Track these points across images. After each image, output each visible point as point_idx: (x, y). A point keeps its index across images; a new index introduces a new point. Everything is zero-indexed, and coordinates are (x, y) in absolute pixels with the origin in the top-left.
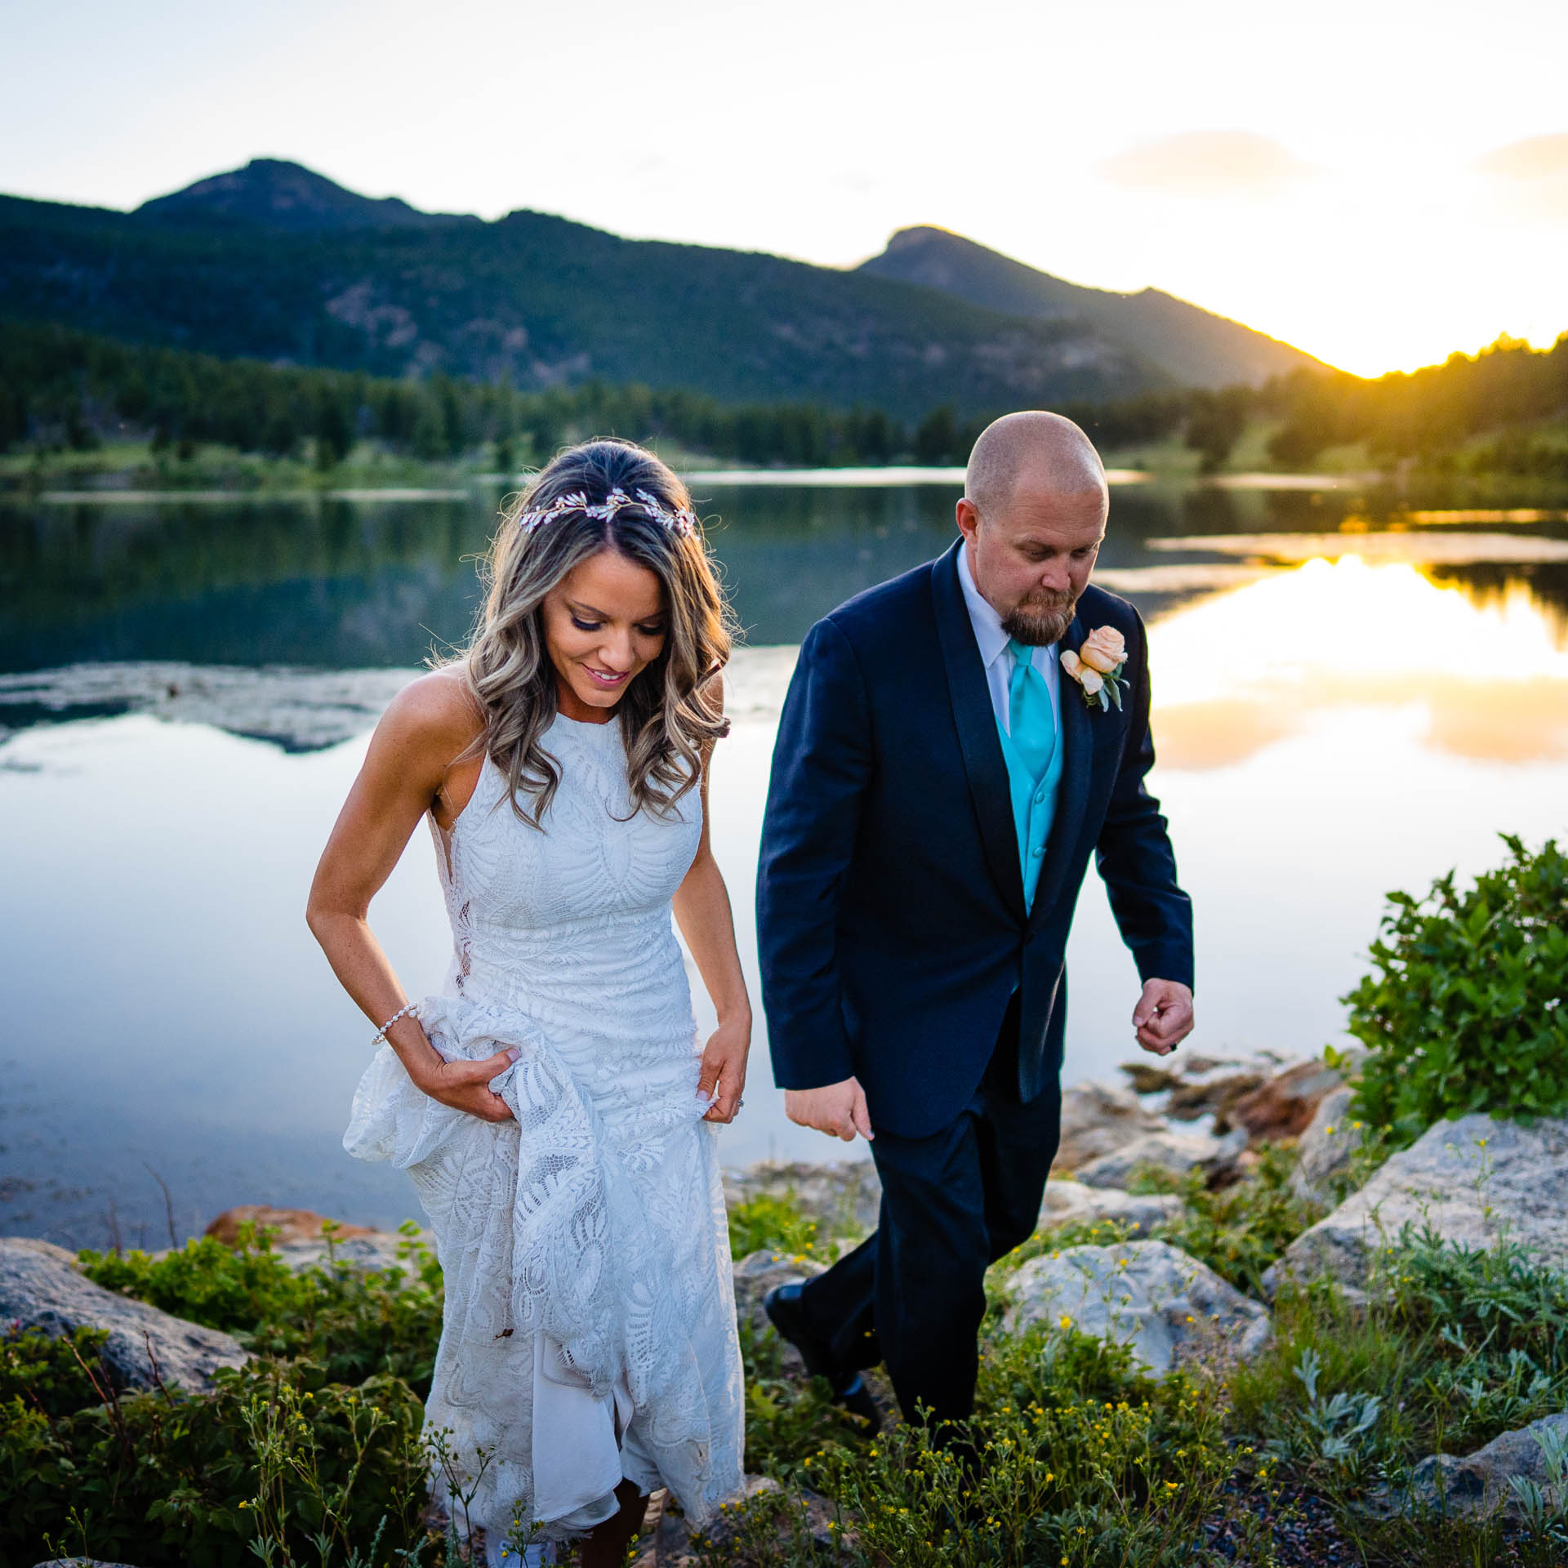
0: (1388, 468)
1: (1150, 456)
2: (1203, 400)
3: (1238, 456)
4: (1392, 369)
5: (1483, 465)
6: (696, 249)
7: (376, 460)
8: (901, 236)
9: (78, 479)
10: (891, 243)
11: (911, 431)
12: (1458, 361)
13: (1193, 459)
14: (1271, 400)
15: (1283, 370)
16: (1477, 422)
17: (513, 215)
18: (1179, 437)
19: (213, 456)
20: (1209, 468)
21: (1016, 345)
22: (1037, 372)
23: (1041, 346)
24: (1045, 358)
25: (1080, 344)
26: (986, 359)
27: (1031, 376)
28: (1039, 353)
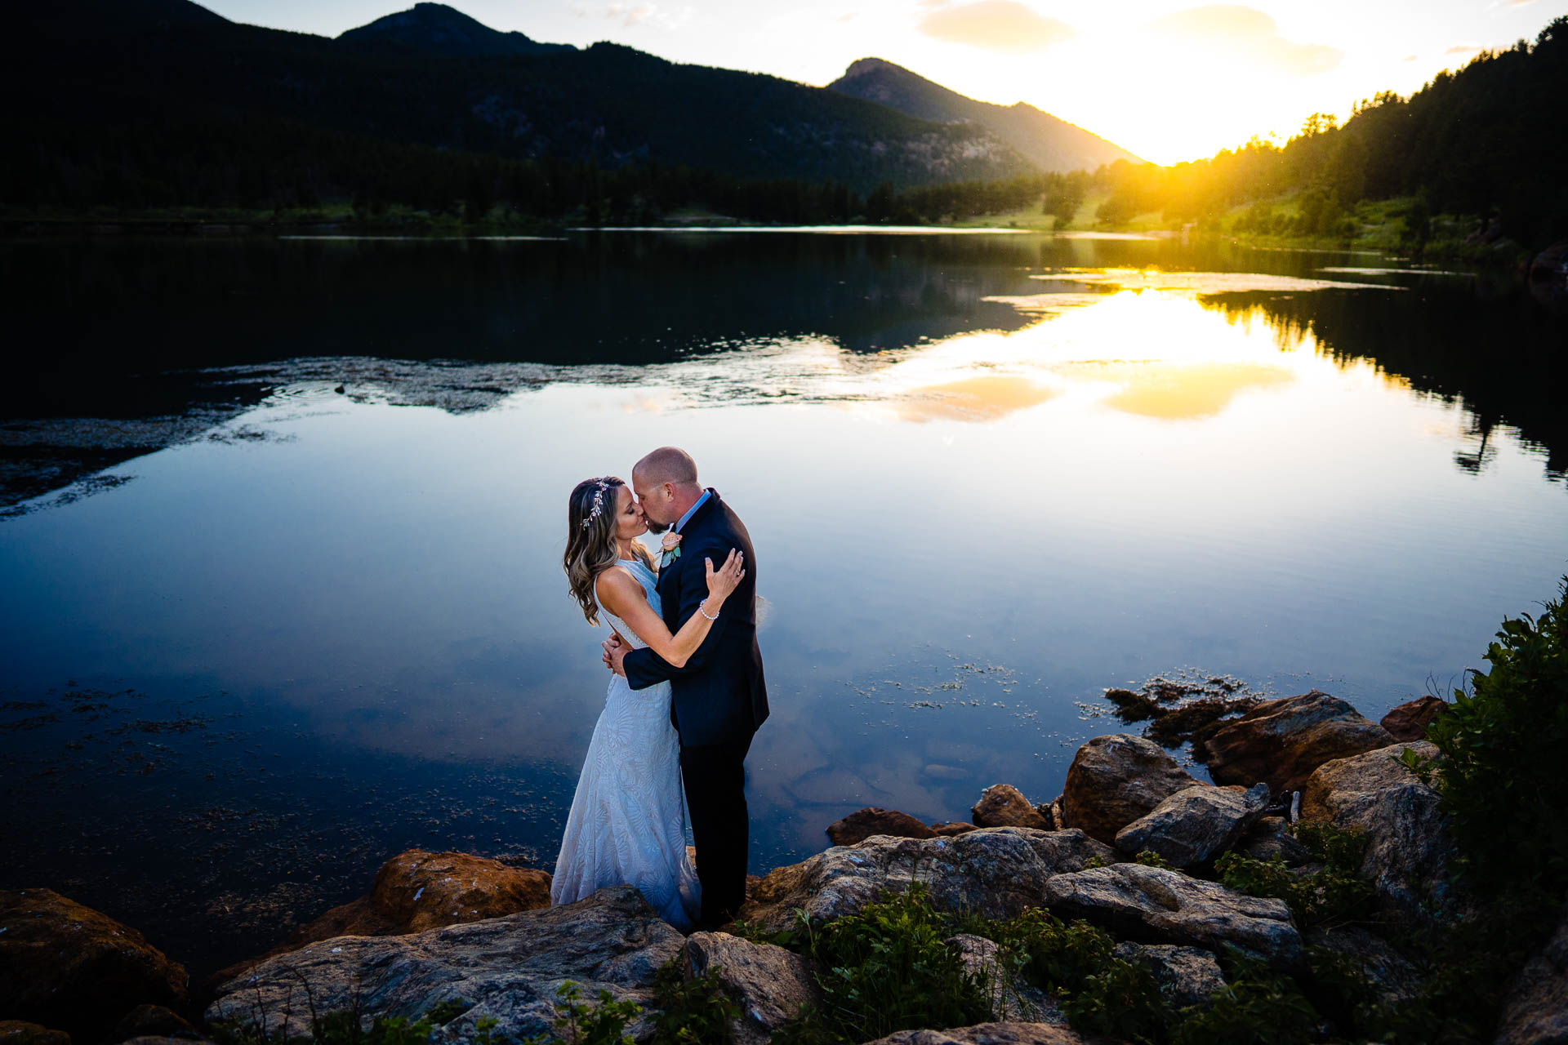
0: (1177, 228)
1: (1018, 218)
2: (1056, 181)
3: (1077, 220)
4: (1181, 160)
5: (1238, 228)
6: (720, 71)
7: (507, 213)
8: (857, 64)
9: (305, 225)
10: (848, 71)
11: (863, 199)
12: (1224, 155)
13: (1050, 220)
14: (1099, 182)
15: (1109, 162)
16: (1235, 200)
17: (596, 45)
18: (1040, 206)
19: (396, 210)
20: (1058, 227)
21: (933, 143)
22: (946, 162)
23: (950, 143)
24: (952, 152)
25: (975, 143)
26: (913, 152)
27: (942, 164)
28: (948, 149)
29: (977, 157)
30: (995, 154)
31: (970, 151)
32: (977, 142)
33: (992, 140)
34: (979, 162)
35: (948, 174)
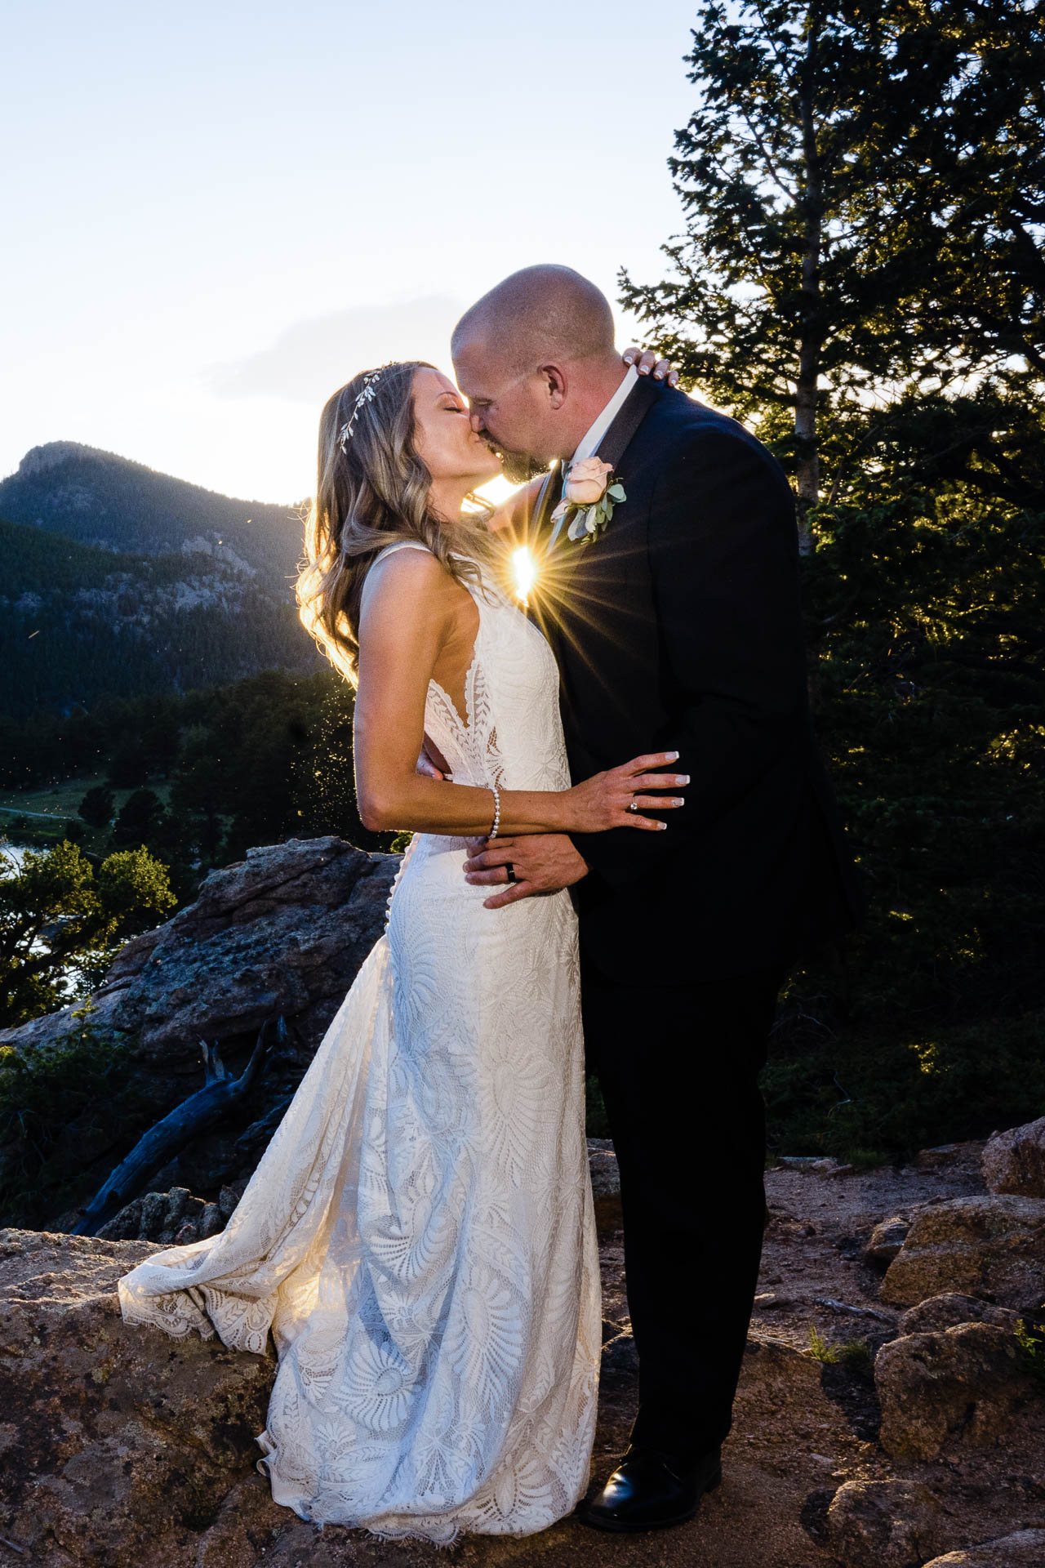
8: (37, 454)
10: (23, 463)
21: (122, 589)
22: (146, 619)
23: (151, 588)
24: (156, 601)
25: (196, 584)
26: (90, 606)
27: (139, 623)
28: (148, 597)
29: (198, 608)
30: (232, 600)
31: (188, 598)
32: (200, 581)
33: (225, 577)
34: (202, 616)
35: (149, 638)
